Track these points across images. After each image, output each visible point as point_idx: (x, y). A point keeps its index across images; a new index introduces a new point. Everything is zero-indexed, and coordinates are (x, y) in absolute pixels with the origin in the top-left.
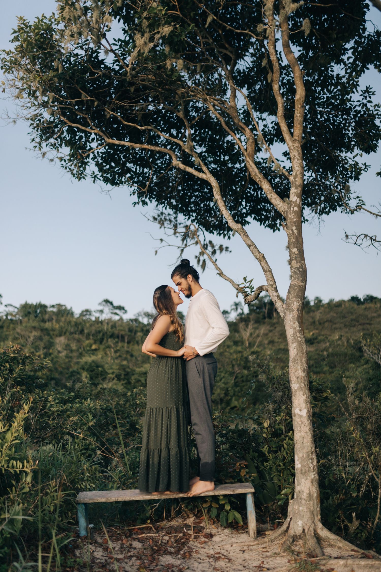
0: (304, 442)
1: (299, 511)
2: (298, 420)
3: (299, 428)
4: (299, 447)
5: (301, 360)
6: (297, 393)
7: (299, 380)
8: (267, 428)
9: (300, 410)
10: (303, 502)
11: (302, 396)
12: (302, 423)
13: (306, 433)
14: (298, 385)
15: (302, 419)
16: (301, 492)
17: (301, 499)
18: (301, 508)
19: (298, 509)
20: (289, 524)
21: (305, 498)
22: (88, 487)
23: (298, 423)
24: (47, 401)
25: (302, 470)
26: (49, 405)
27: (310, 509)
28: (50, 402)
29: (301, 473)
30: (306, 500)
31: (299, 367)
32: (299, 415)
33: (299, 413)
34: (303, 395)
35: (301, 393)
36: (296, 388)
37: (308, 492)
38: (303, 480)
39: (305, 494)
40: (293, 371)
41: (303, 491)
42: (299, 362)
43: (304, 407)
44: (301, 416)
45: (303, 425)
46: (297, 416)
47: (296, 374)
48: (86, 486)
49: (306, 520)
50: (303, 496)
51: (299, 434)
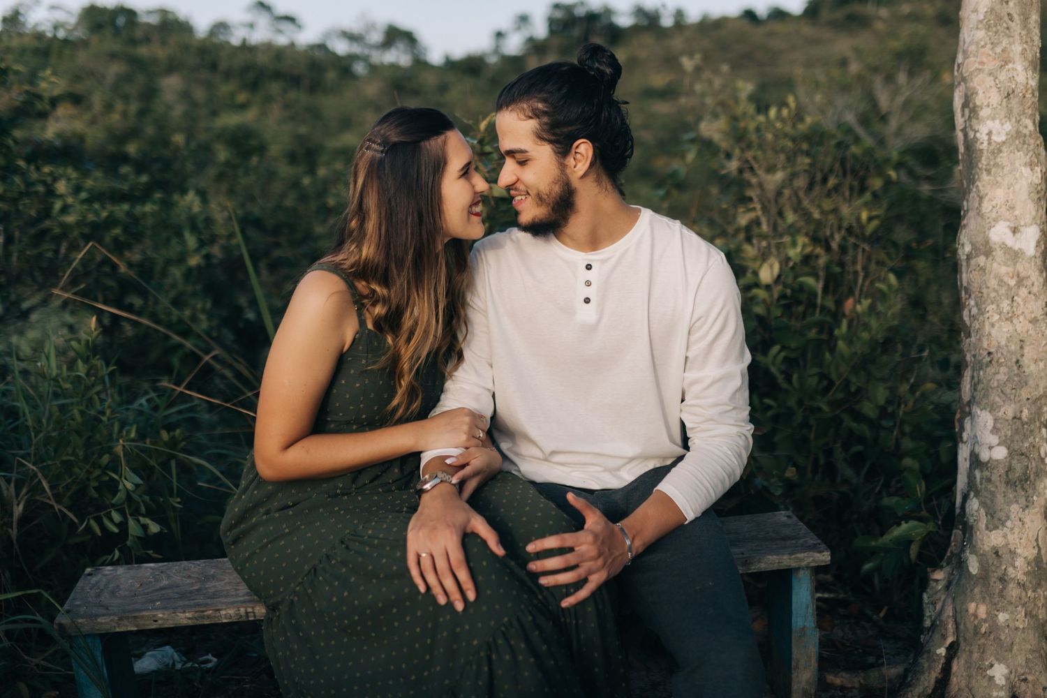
0: (1025, 361)
1: (994, 628)
2: (1003, 270)
3: (1005, 305)
4: (1002, 377)
5: (1025, 19)
6: (1003, 158)
7: (1014, 101)
8: (768, 287)
9: (1015, 230)
10: (1013, 592)
11: (1026, 171)
12: (1021, 281)
13: (1034, 321)
14: (1008, 126)
15: (1020, 268)
16: (1006, 557)
17: (1002, 579)
18: (1002, 617)
19: (992, 617)
20: (947, 670)
21: (1021, 577)
22: (133, 528)
23: (1001, 282)
24: (51, 193)
25: (1010, 469)
26: (58, 205)
27: (1034, 617)
28: (61, 196)
29: (1007, 483)
30: (1021, 585)
31: (1017, 48)
32: (1007, 249)
33: (1010, 241)
34: (1031, 165)
35: (1021, 158)
36: (998, 138)
37: (1031, 553)
38: (1015, 508)
39: (1019, 562)
40: (992, 65)
41: (1013, 553)
42: (1016, 26)
43: (1028, 219)
44: (1014, 256)
45: (1023, 292)
46: (999, 254)
47: (1003, 76)
48: (123, 526)
49: (1021, 660)
50: (1011, 570)
51: (1006, 327)
